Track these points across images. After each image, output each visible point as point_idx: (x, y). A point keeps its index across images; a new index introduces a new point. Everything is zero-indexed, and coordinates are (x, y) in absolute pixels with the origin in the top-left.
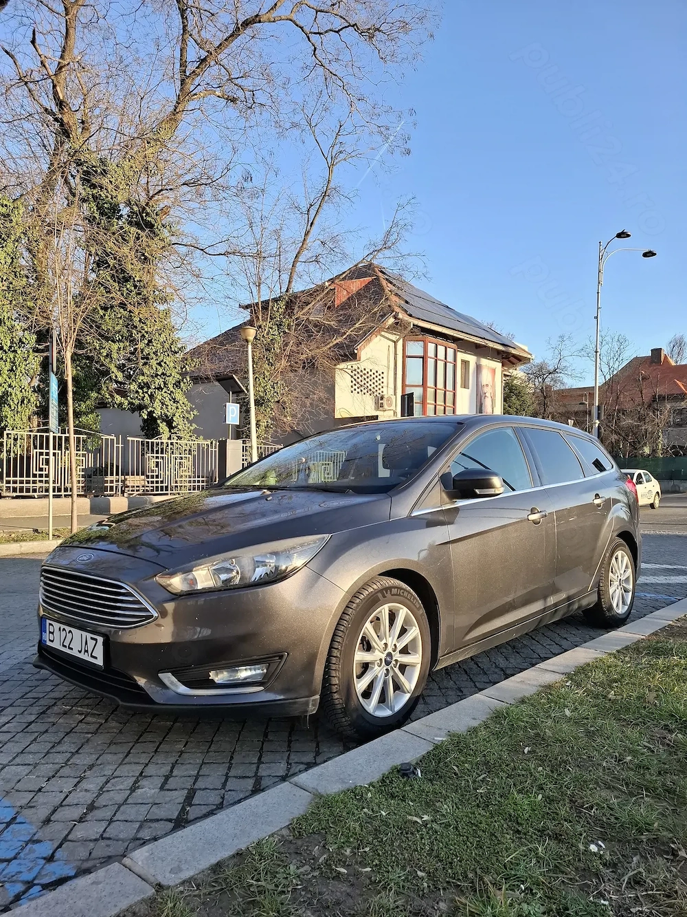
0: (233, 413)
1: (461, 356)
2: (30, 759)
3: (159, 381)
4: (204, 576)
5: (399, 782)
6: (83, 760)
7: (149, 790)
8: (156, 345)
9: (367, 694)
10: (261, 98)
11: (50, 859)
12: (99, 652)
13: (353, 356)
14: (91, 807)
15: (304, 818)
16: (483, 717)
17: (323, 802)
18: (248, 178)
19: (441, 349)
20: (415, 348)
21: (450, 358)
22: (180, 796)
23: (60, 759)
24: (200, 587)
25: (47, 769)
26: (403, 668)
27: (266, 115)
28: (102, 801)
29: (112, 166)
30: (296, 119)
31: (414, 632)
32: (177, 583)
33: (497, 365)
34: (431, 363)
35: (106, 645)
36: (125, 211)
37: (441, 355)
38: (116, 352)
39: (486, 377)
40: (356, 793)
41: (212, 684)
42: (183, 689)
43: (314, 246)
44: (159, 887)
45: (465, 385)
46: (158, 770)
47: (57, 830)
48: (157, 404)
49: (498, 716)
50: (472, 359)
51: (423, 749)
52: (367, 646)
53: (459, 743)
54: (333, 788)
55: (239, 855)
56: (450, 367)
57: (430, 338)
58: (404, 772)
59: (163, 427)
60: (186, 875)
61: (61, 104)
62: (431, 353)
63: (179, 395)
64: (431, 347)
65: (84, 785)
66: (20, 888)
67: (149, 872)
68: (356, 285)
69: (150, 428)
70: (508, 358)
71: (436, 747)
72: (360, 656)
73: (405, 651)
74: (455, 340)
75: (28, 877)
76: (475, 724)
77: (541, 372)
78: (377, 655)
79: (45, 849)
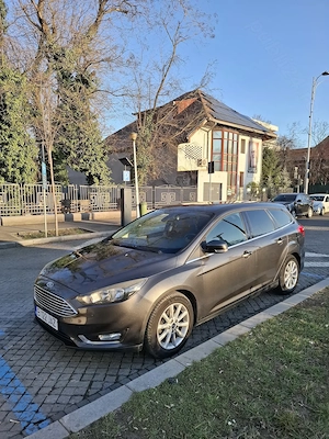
0: (126, 175)
1: (241, 137)
2: (32, 363)
3: (93, 158)
4: (96, 297)
5: (167, 386)
6: (52, 365)
7: (75, 381)
8: (91, 141)
9: (164, 340)
10: (140, 9)
11: (37, 412)
12: (56, 324)
13: (187, 141)
14: (54, 388)
15: (127, 403)
16: (209, 353)
17: (136, 396)
18: (132, 57)
19: (231, 134)
20: (218, 134)
21: (235, 139)
22: (87, 384)
23: (43, 364)
24: (94, 301)
25: (38, 369)
26: (180, 328)
27: (142, 18)
28: (57, 386)
29: (67, 51)
30: (158, 19)
31: (186, 313)
32: (85, 299)
33: (260, 141)
34: (225, 141)
35: (59, 322)
36: (74, 75)
37: (231, 138)
38: (73, 145)
39: (254, 147)
40: (149, 391)
41: (99, 340)
42: (89, 342)
43: (166, 86)
44: (71, 433)
45: (243, 152)
46: (80, 371)
47: (40, 398)
48: (93, 169)
49: (215, 353)
50: (247, 139)
51: (181, 369)
52: (164, 322)
53: (195, 366)
54: (141, 389)
55: (101, 419)
56: (235, 143)
57: (225, 129)
58: (170, 381)
59: (96, 179)
60: (81, 428)
61: (41, 20)
62: (226, 137)
63: (103, 164)
64: (226, 133)
65: (52, 377)
66: (26, 424)
67: (68, 426)
68: (189, 102)
69: (90, 180)
70: (265, 137)
71: (187, 368)
72: (160, 327)
73: (182, 321)
74: (238, 129)
75: (29, 419)
76: (205, 356)
77: (283, 141)
78: (169, 325)
79: (35, 407)
